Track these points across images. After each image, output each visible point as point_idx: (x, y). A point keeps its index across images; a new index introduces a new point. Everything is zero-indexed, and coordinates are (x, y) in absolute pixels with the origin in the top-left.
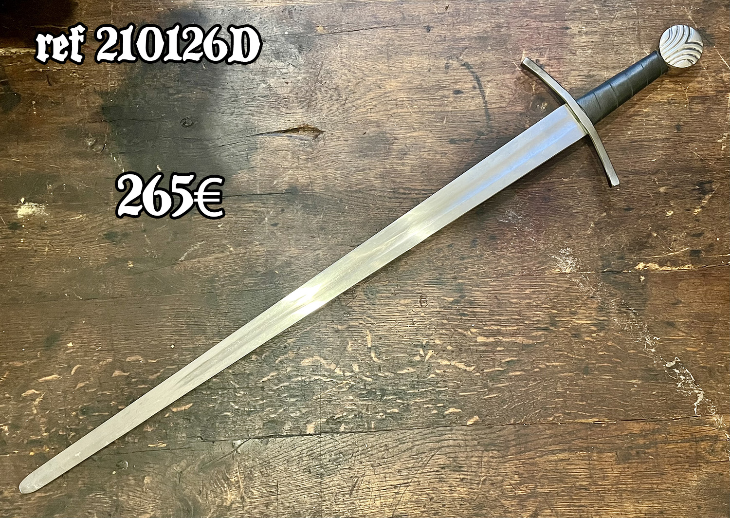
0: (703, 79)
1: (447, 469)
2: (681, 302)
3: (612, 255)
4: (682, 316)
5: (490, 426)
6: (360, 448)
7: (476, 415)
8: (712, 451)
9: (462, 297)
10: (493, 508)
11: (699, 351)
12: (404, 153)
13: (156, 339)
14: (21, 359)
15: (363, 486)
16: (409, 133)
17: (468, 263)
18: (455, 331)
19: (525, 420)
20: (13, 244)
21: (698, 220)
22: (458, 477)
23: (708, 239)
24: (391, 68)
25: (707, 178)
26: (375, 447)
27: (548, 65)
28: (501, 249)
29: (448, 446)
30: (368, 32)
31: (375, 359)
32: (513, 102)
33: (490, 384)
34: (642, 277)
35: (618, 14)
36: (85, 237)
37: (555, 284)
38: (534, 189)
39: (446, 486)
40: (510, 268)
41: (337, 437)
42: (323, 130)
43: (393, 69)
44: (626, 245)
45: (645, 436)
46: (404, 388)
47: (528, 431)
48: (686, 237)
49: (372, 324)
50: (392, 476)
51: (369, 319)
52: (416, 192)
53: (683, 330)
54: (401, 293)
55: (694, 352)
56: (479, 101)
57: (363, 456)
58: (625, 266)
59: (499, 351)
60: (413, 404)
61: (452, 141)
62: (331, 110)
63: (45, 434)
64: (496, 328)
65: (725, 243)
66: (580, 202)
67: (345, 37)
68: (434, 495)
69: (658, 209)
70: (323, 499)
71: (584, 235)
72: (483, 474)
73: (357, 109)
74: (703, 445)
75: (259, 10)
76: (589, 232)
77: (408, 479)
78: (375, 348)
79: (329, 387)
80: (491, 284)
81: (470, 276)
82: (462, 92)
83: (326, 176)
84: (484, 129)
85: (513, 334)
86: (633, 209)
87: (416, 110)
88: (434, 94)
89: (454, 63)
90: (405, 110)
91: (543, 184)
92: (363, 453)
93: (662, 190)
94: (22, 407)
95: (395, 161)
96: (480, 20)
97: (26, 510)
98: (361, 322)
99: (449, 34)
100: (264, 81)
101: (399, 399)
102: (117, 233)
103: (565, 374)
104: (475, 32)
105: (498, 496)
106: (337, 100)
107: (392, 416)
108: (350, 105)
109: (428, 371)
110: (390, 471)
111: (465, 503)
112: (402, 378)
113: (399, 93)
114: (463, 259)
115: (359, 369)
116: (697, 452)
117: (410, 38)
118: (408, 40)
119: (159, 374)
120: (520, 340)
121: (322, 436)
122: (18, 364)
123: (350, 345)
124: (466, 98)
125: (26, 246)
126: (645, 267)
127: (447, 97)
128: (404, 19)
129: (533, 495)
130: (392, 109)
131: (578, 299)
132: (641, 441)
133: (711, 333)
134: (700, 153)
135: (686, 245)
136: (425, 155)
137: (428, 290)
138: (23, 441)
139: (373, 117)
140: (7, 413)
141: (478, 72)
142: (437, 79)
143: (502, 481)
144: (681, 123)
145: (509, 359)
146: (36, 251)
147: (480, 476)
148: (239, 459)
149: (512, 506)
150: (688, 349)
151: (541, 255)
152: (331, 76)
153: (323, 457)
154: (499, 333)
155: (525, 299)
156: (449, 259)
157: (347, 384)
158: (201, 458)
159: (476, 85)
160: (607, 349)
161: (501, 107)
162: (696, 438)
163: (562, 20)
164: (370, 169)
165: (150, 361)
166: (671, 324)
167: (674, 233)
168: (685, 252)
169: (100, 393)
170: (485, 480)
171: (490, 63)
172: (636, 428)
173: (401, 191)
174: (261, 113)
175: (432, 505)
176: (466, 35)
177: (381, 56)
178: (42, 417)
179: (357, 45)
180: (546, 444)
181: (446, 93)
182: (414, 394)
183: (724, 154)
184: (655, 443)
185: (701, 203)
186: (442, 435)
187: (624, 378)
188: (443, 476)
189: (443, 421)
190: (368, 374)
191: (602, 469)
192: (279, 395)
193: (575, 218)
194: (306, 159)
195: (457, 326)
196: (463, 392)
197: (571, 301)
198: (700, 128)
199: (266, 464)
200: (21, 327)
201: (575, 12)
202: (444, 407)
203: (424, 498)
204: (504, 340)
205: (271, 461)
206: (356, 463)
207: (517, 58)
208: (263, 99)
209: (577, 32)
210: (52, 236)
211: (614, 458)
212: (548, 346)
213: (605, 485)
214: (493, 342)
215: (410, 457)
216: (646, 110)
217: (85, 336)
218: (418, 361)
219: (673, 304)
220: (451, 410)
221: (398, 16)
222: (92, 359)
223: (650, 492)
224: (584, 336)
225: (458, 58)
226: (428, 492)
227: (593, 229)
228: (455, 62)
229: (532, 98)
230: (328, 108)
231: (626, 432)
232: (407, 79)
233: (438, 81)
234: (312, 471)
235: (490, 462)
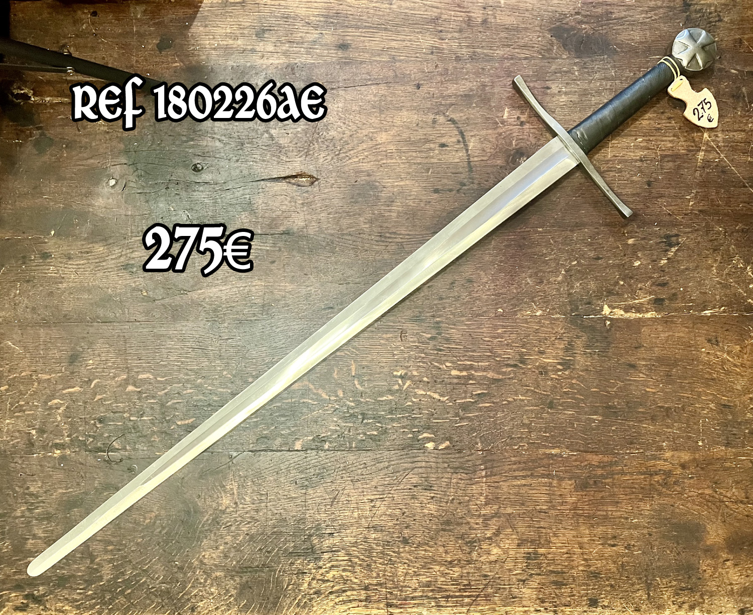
0: (675, 138)
1: (419, 488)
2: (643, 346)
3: (580, 301)
4: (644, 359)
5: (460, 451)
6: (342, 465)
7: (448, 440)
8: (665, 484)
9: (439, 334)
10: (459, 524)
11: (658, 392)
12: (391, 201)
13: (165, 360)
14: (50, 373)
15: (343, 498)
16: (396, 182)
17: (446, 303)
18: (432, 364)
19: (492, 447)
20: (44, 271)
21: (663, 271)
22: (429, 495)
23: (673, 288)
24: (382, 122)
25: (675, 231)
26: (355, 465)
27: (528, 122)
28: (477, 291)
29: (421, 467)
30: (363, 88)
31: (358, 386)
32: (494, 156)
33: (461, 413)
34: (607, 321)
35: (597, 76)
36: (105, 267)
37: (525, 325)
38: (510, 237)
39: (418, 503)
40: (485, 309)
41: (322, 454)
42: (319, 177)
43: (385, 123)
44: (594, 292)
45: (603, 468)
46: (383, 413)
47: (495, 457)
48: (651, 286)
49: (357, 355)
50: (370, 491)
51: (354, 351)
52: (401, 236)
53: (644, 372)
54: (384, 328)
55: (654, 393)
56: (462, 154)
57: (344, 472)
58: (592, 311)
59: (471, 384)
60: (391, 428)
61: (436, 191)
62: (326, 159)
63: (67, 439)
64: (469, 363)
65: (688, 293)
66: (552, 250)
67: (341, 92)
68: (406, 510)
69: (626, 259)
70: (307, 508)
71: (555, 281)
72: (452, 494)
73: (350, 159)
74: (657, 478)
75: (264, 66)
76: (560, 278)
77: (384, 494)
78: (358, 376)
79: (316, 409)
80: (467, 323)
81: (448, 315)
82: (447, 146)
83: (320, 219)
84: (466, 180)
85: (484, 370)
86: (602, 258)
87: (404, 161)
88: (421, 146)
89: (441, 119)
90: (394, 161)
91: (519, 232)
92: (344, 470)
93: (631, 241)
94: (48, 414)
95: (383, 208)
96: (466, 79)
97: (49, 503)
98: (346, 352)
99: (437, 92)
100: (267, 132)
101: (379, 422)
102: (133, 264)
103: (531, 407)
104: (461, 90)
105: (465, 514)
106: (332, 150)
107: (371, 437)
108: (344, 155)
109: (405, 399)
110: (368, 486)
111: (434, 519)
112: (382, 405)
113: (389, 146)
114: (441, 299)
115: (344, 394)
116: (651, 485)
117: (402, 94)
118: (399, 96)
119: (166, 391)
120: (490, 375)
121: (308, 452)
122: (46, 377)
123: (336, 373)
124: (450, 151)
125: (55, 273)
126: (611, 312)
127: (433, 150)
128: (396, 76)
129: (496, 515)
130: (382, 159)
131: (546, 339)
132: (599, 472)
133: (670, 376)
134: (668, 208)
135: (650, 294)
136: (411, 203)
137: (408, 326)
138: (48, 444)
139: (366, 166)
140: (35, 419)
141: (463, 127)
142: (425, 133)
143: (469, 501)
144: (652, 180)
145: (479, 392)
146: (63, 278)
147: (449, 496)
148: (234, 469)
149: (477, 524)
150: (648, 390)
151: (514, 298)
152: (327, 128)
153: (308, 471)
154: (471, 367)
155: (497, 338)
156: (428, 299)
157: (332, 407)
158: (201, 466)
159: (461, 139)
160: (572, 386)
161: (482, 160)
162: (650, 471)
163: (543, 80)
164: (359, 215)
165: (159, 379)
166: (633, 366)
167: (640, 282)
168: (650, 300)
169: (115, 405)
170: (453, 499)
171: (474, 120)
172: (595, 459)
173: (388, 235)
174: (264, 161)
175: (404, 519)
176: (453, 93)
177: (374, 110)
178: (65, 423)
179: (352, 100)
180: (510, 470)
181: (432, 146)
182: (392, 420)
183: (692, 210)
184: (612, 474)
185: (667, 255)
186: (416, 457)
187: (586, 413)
188: (415, 493)
189: (417, 444)
190: (351, 399)
191: (561, 495)
192: (271, 415)
193: (547, 264)
194: (303, 204)
195: (433, 360)
196: (436, 419)
197: (540, 342)
198: (670, 184)
199: (259, 475)
200: (49, 345)
201: (556, 73)
202: (419, 432)
203: (398, 512)
204: (476, 374)
205: (262, 472)
206: (337, 478)
207: (500, 115)
208: (266, 148)
209: (556, 92)
210: (77, 265)
211: (573, 486)
212: (516, 381)
213: (563, 510)
214: (466, 376)
215: (386, 475)
216: (619, 167)
217: (104, 355)
218: (397, 390)
219: (636, 348)
220: (425, 435)
221: (391, 74)
222: (109, 375)
223: (605, 519)
224: (550, 373)
225: (444, 114)
226: (401, 507)
227: (565, 276)
228: (442, 117)
229: (512, 153)
230: (324, 157)
231: (586, 463)
232: (397, 132)
233: (425, 135)
234: (298, 483)
235: (458, 483)
